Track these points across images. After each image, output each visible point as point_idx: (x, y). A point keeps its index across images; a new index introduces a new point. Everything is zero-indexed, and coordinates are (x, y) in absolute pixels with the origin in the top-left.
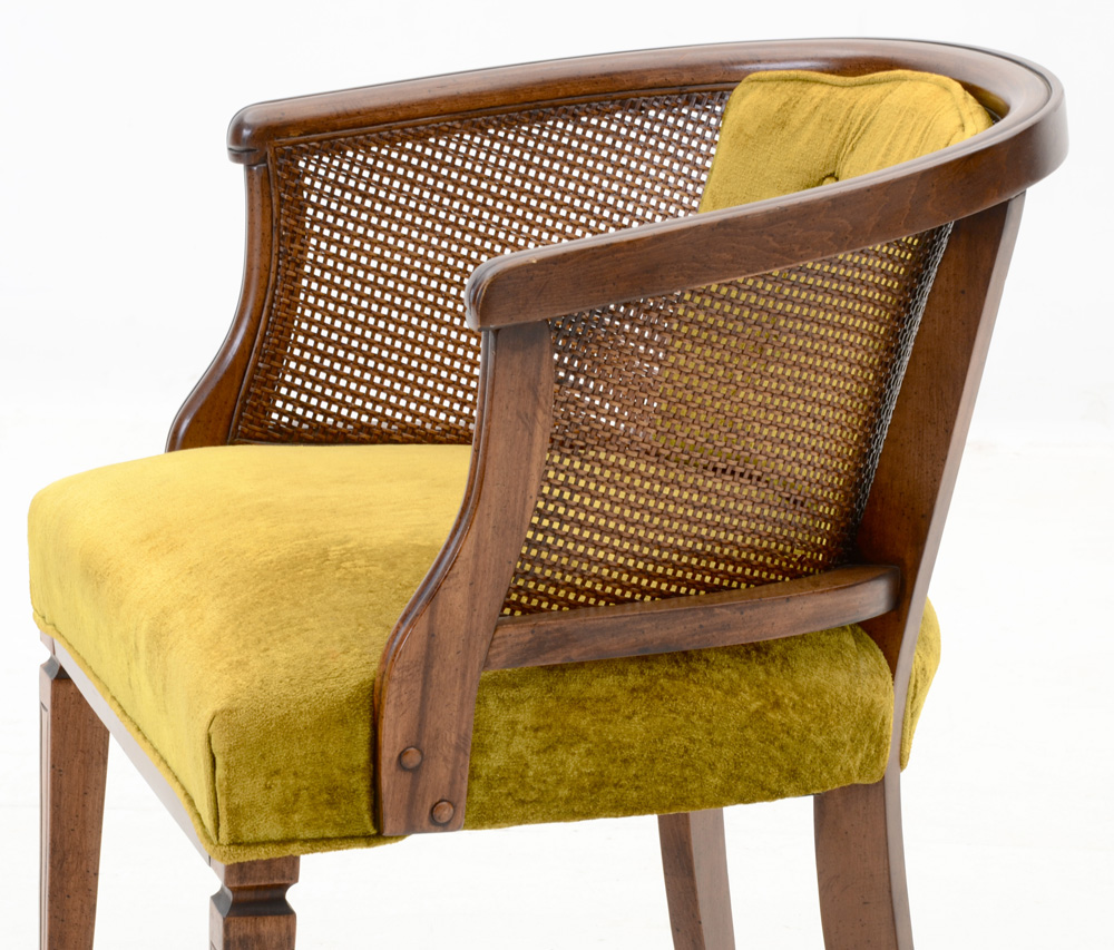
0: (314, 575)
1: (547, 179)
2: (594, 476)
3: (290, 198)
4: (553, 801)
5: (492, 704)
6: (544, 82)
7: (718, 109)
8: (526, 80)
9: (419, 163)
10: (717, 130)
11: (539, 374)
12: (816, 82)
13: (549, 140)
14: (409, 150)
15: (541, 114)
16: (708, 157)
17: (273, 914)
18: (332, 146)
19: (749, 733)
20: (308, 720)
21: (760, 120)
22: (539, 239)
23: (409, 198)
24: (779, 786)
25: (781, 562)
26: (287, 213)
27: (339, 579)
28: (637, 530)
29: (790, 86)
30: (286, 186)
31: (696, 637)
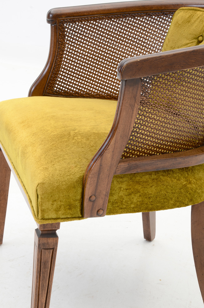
0: (67, 141)
1: (126, 33)
2: (148, 121)
3: (62, 34)
4: (129, 208)
5: (115, 182)
6: (127, 7)
7: (171, 17)
8: (122, 6)
9: (94, 27)
10: (170, 22)
11: (137, 93)
12: (199, 10)
13: (127, 22)
14: (92, 23)
15: (125, 16)
16: (167, 29)
17: (52, 237)
18: (73, 21)
19: (182, 190)
20: (65, 187)
21: (183, 20)
22: (137, 54)
23: (91, 36)
24: (188, 203)
25: (193, 144)
26: (61, 37)
27: (74, 143)
28: (157, 136)
29: (191, 11)
30: (61, 31)
31: (172, 166)
